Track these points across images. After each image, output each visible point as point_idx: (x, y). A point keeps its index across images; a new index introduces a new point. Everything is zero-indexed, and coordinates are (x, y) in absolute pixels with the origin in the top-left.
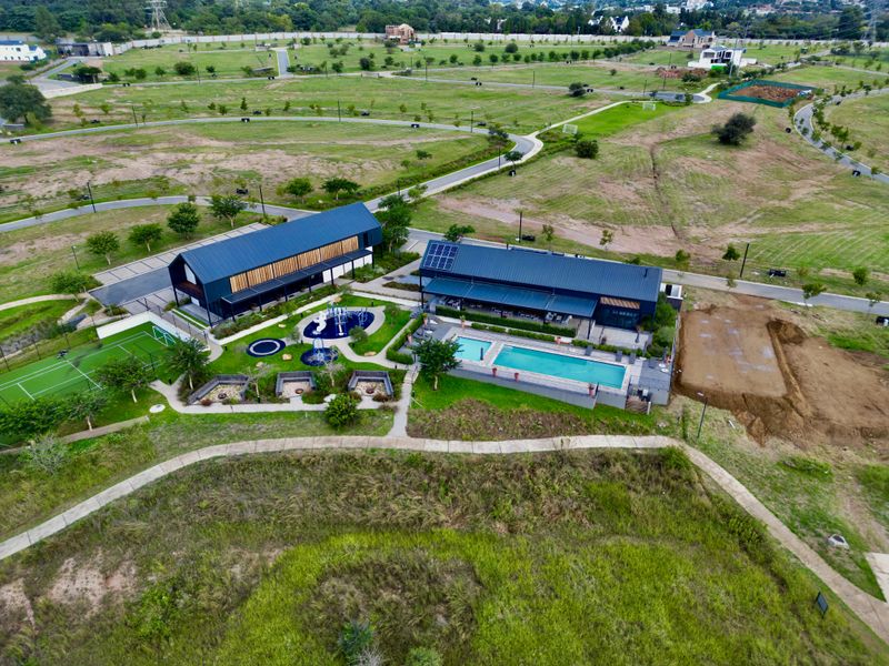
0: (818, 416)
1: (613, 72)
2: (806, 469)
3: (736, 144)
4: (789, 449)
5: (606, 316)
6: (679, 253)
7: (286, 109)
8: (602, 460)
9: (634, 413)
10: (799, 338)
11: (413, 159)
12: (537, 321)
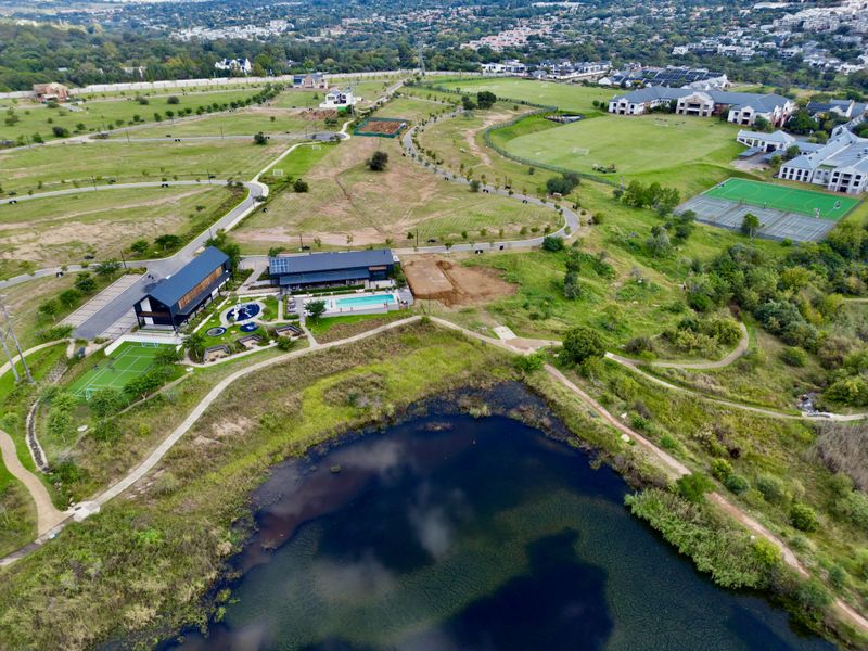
0: (466, 293)
1: (273, 119)
2: (468, 311)
3: (381, 170)
4: (461, 307)
5: (374, 276)
6: (387, 241)
7: (40, 187)
8: (401, 329)
9: (404, 311)
10: (450, 267)
11: (195, 212)
12: (342, 285)
